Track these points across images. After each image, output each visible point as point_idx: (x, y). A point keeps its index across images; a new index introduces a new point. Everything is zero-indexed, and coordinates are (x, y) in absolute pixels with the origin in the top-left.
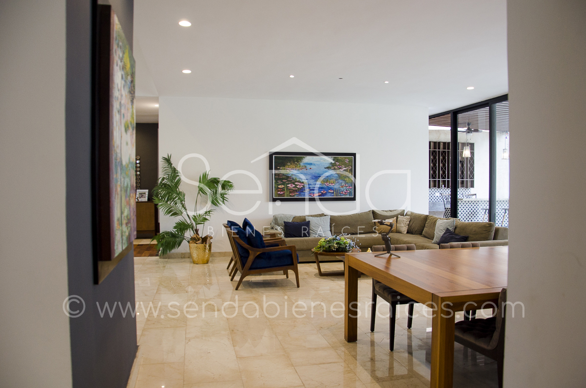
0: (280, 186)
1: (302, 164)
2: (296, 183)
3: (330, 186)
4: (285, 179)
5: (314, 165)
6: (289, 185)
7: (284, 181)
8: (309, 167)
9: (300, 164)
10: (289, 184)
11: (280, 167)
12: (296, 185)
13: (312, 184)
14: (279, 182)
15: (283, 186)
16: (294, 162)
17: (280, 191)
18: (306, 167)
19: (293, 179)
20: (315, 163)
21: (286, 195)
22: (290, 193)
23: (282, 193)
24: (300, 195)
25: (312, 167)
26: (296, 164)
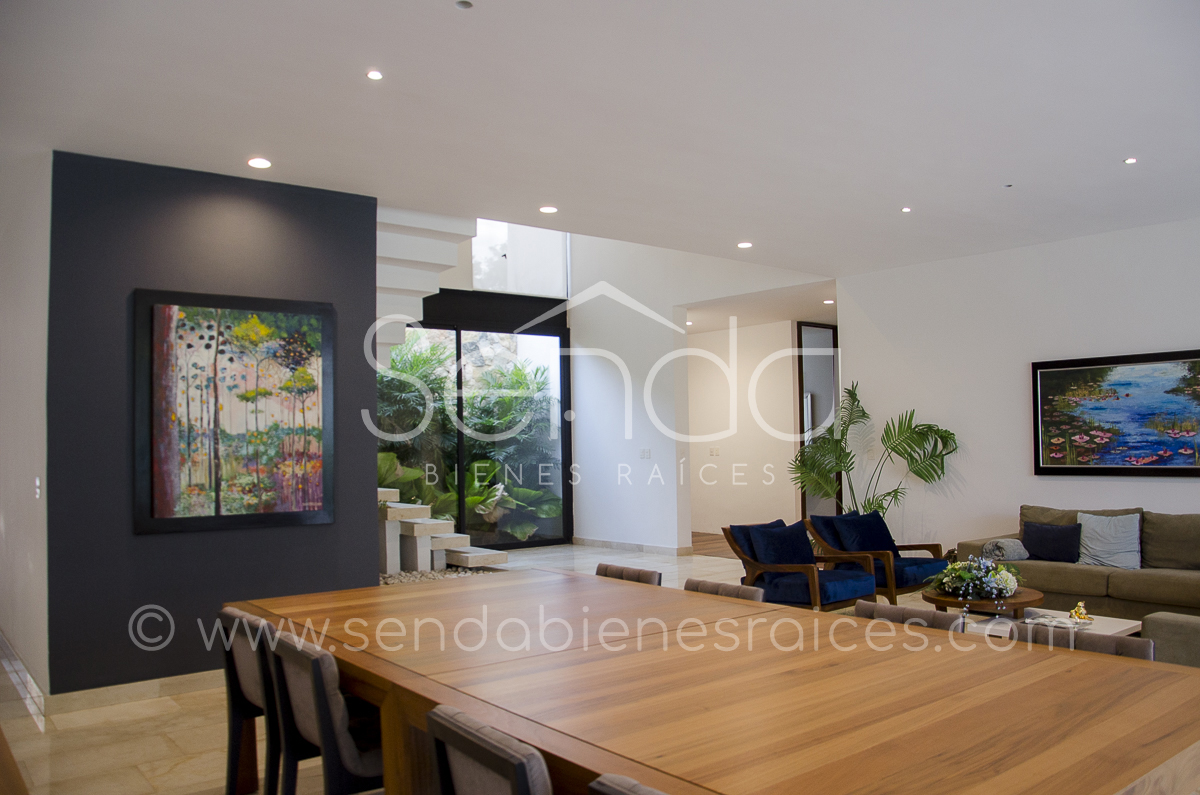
0: (1054, 441)
1: (1105, 386)
2: (1092, 433)
3: (1182, 439)
4: (1065, 423)
5: (1138, 385)
6: (1077, 437)
7: (1064, 427)
8: (1122, 391)
9: (1099, 386)
10: (1074, 434)
11: (1054, 395)
12: (1093, 437)
13: (1132, 432)
14: (1053, 430)
15: (1062, 440)
16: (1086, 382)
17: (1056, 452)
18: (1115, 392)
19: (1085, 422)
20: (1139, 380)
21: (1068, 460)
22: (1079, 455)
23: (1059, 455)
24: (1101, 459)
25: (1130, 391)
26: (1091, 386)
